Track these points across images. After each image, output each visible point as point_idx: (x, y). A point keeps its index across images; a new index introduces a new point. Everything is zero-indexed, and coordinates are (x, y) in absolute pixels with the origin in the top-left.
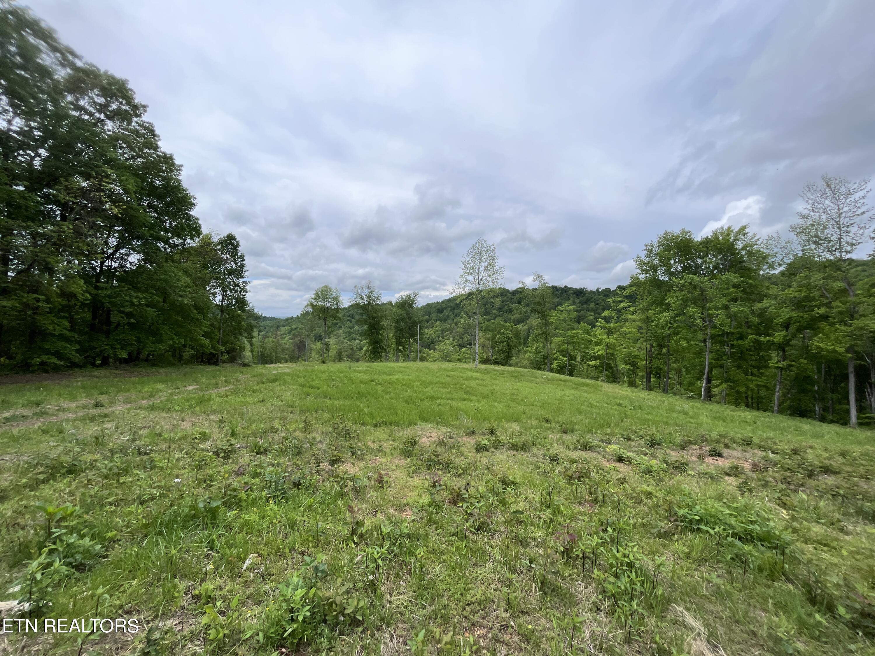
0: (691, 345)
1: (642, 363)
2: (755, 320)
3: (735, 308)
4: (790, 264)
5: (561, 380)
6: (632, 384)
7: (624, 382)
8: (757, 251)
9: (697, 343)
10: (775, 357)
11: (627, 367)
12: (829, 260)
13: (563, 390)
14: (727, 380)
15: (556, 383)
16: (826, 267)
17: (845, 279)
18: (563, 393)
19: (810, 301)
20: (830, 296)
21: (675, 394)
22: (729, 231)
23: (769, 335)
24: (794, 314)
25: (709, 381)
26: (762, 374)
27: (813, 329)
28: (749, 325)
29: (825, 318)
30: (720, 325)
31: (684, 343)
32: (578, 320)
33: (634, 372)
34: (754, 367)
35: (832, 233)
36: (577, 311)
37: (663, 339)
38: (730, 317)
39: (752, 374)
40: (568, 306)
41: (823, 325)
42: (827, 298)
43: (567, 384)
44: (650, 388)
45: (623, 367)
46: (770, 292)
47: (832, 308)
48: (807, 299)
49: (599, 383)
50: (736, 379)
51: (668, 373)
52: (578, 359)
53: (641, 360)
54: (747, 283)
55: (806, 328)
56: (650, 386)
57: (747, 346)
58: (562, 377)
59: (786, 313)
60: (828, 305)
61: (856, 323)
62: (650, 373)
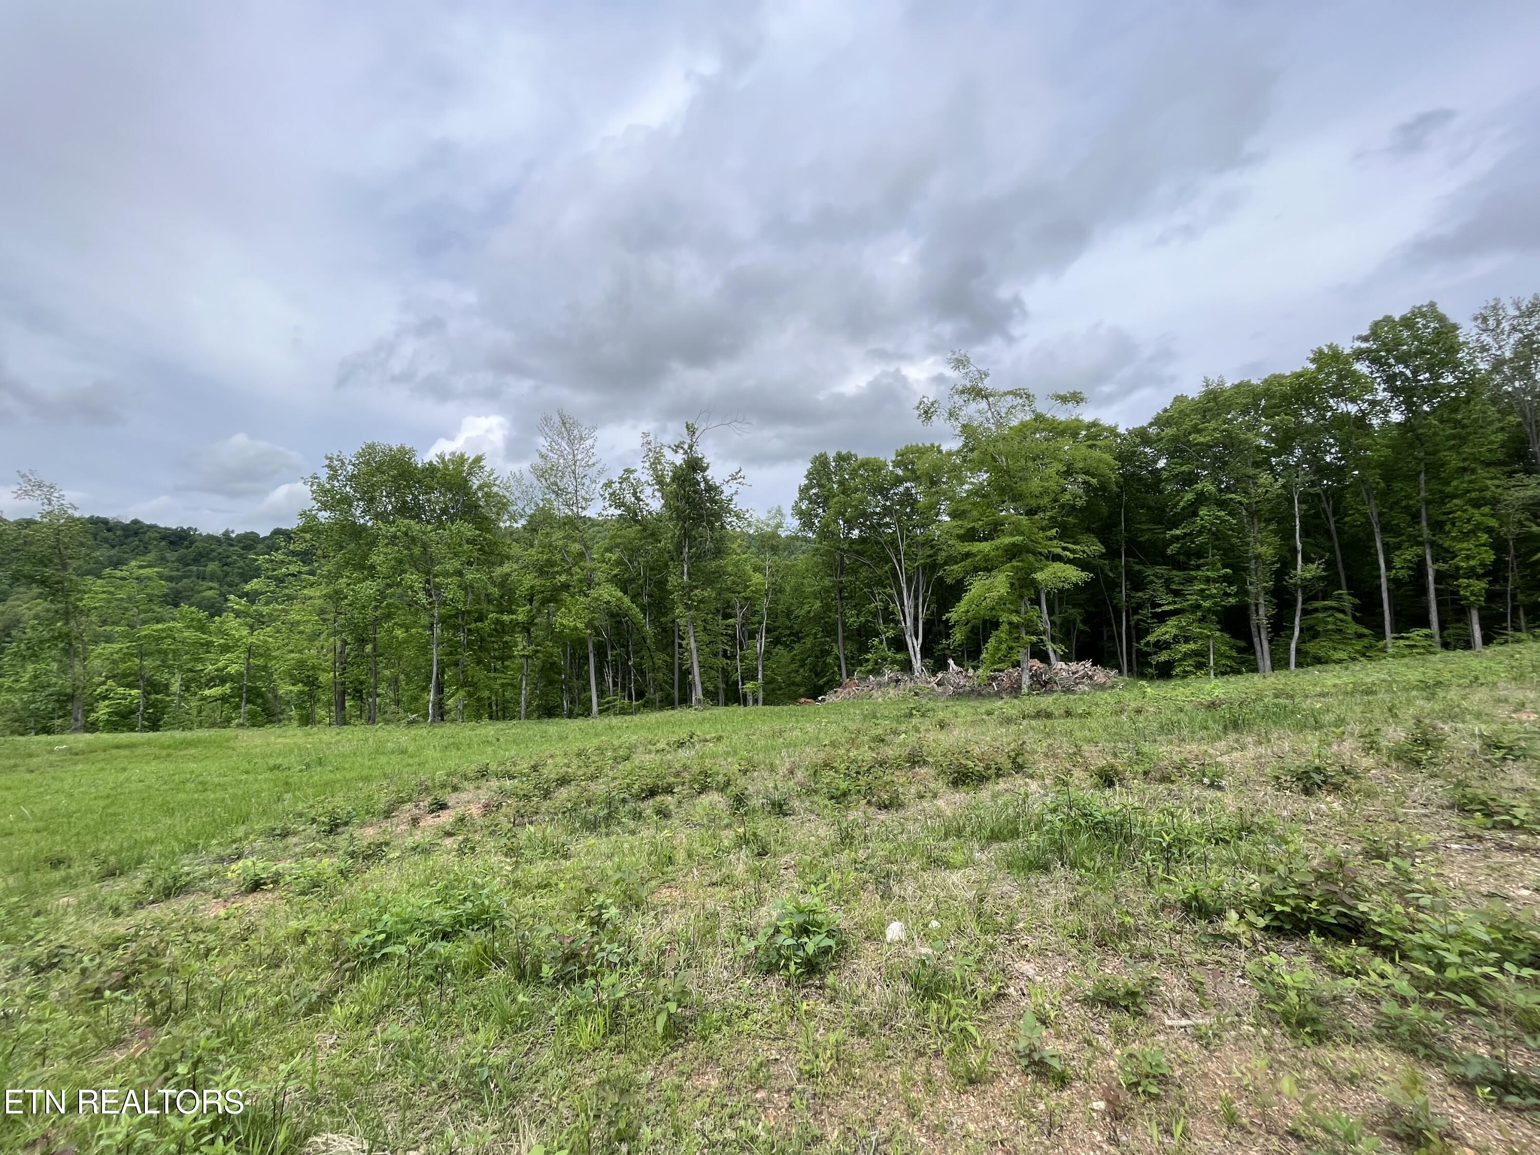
0: (412, 635)
1: (325, 678)
2: (495, 591)
3: (470, 575)
4: (531, 516)
5: (118, 747)
6: (307, 720)
7: (290, 719)
8: (497, 494)
9: (420, 630)
10: (521, 645)
11: (295, 689)
12: (567, 516)
13: (124, 769)
14: (465, 684)
15: (102, 756)
16: (565, 524)
17: (582, 541)
18: (122, 777)
19: (552, 566)
20: (570, 560)
21: (387, 722)
22: (462, 459)
23: (512, 612)
24: (537, 582)
25: (440, 689)
26: (506, 667)
27: (556, 601)
28: (489, 599)
29: (566, 587)
30: (451, 600)
31: (399, 633)
32: (174, 600)
33: (311, 696)
34: (497, 659)
35: (567, 483)
36: (170, 579)
37: (365, 628)
38: (465, 589)
39: (495, 670)
40: (141, 567)
41: (565, 595)
42: (568, 563)
43: (139, 751)
44: (343, 721)
45: (286, 689)
46: (512, 552)
47: (572, 575)
48: (550, 563)
49: (229, 732)
50: (475, 680)
51: (376, 688)
52: (175, 687)
53: (325, 670)
54: (485, 539)
55: (549, 601)
56: (344, 717)
57: (487, 629)
58: (124, 737)
59: (529, 580)
60: (568, 571)
61: (593, 593)
62: (344, 693)
